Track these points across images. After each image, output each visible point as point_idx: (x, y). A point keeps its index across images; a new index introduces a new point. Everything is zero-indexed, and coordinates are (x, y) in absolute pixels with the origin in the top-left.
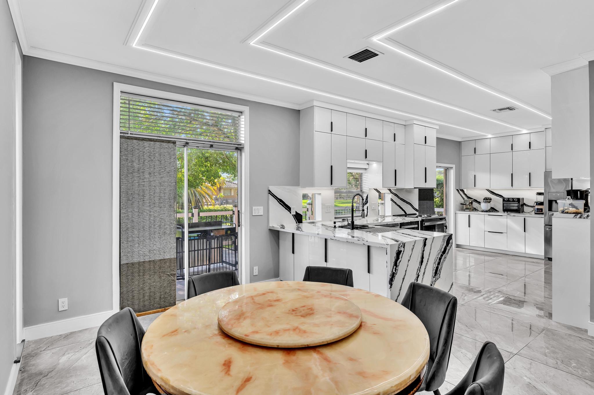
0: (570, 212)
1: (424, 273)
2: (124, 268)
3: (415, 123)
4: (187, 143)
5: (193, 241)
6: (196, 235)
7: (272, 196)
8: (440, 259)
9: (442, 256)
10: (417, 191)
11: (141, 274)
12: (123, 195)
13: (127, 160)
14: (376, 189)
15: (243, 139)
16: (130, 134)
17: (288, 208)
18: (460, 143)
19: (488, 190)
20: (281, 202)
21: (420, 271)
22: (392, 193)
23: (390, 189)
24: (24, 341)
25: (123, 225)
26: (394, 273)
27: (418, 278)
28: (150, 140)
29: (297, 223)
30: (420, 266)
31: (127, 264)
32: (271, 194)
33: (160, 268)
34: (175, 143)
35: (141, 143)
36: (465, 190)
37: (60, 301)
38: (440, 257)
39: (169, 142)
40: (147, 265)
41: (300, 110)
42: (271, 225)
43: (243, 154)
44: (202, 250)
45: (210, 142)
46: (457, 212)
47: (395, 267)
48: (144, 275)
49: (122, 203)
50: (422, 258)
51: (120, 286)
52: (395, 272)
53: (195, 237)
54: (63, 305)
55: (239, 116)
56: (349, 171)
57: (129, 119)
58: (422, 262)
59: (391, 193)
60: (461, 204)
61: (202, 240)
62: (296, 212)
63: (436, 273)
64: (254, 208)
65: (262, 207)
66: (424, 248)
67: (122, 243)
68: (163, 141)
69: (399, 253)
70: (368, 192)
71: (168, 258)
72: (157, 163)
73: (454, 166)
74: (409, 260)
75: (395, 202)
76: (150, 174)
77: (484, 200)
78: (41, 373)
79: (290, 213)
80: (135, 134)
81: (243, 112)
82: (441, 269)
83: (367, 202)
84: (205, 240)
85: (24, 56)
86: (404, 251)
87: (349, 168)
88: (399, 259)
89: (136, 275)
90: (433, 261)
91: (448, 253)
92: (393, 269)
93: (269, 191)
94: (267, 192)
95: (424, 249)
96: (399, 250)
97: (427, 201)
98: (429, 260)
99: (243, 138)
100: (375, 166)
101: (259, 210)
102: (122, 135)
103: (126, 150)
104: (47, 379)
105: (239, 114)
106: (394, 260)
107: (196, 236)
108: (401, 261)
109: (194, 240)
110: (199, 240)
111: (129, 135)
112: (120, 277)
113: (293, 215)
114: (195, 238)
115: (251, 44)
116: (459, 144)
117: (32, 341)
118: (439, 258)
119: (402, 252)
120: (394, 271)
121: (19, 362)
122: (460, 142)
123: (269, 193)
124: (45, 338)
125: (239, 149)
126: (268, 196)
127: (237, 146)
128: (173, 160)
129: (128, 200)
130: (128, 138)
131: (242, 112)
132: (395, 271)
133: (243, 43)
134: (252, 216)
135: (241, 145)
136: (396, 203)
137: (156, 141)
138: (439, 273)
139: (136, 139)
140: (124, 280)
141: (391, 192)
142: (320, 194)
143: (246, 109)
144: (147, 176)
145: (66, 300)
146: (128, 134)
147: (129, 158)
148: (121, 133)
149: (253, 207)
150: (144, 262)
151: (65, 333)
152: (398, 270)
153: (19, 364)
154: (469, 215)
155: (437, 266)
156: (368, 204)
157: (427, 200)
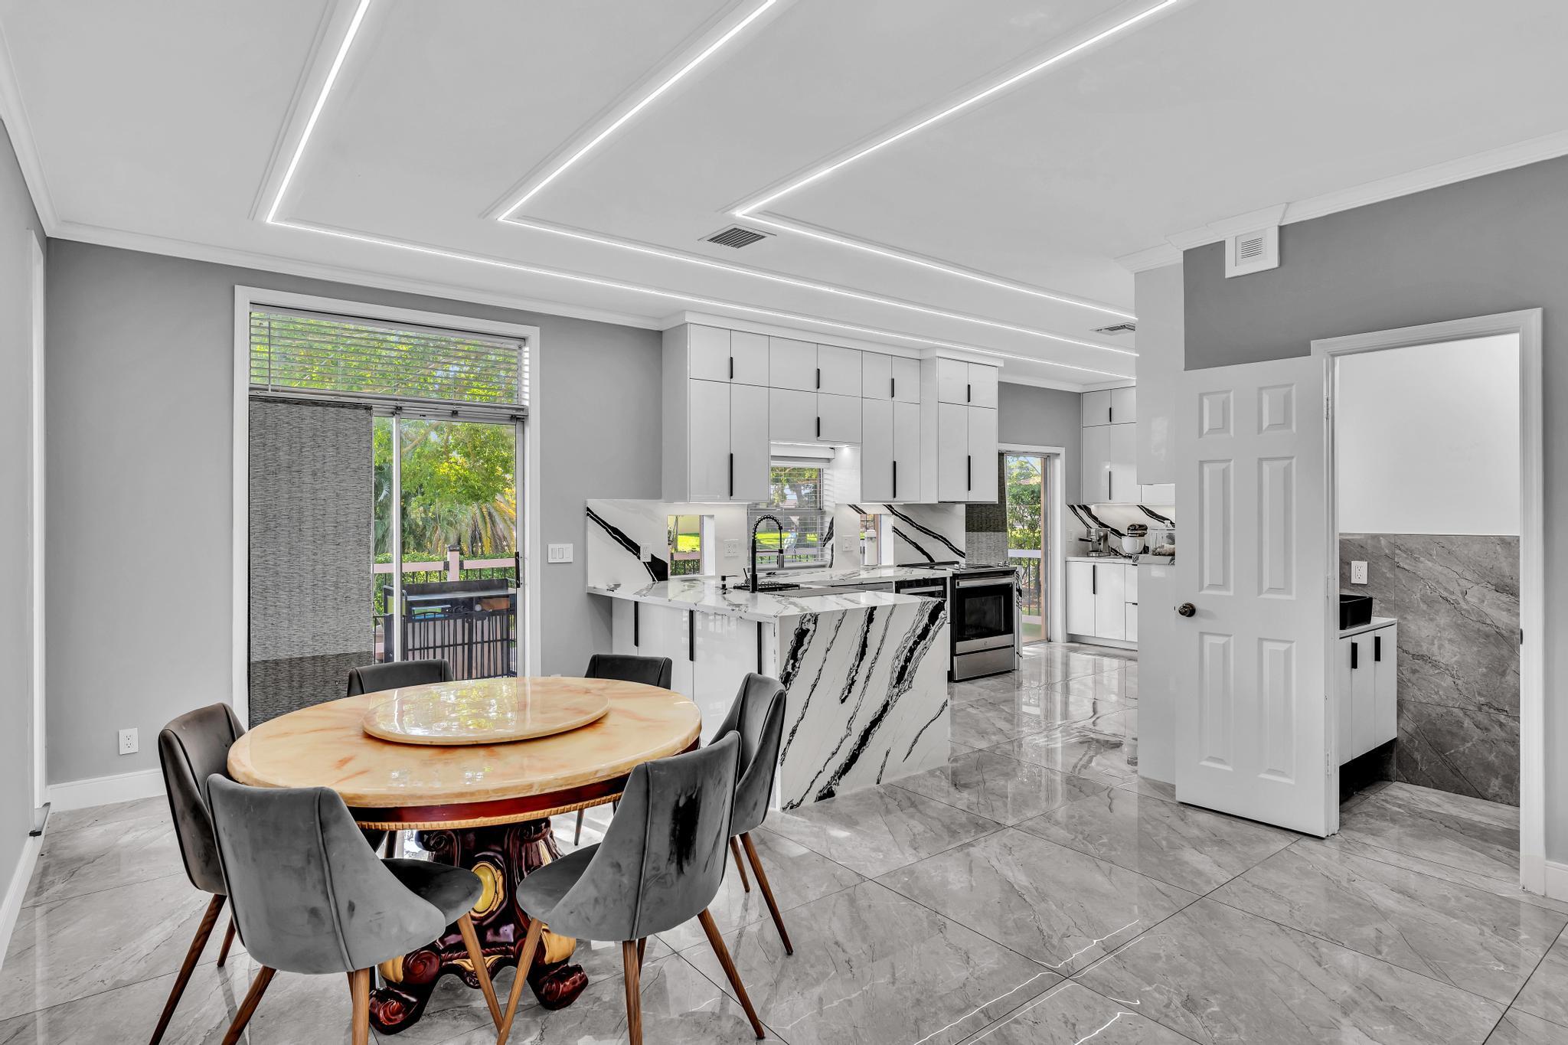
0: (1163, 553)
1: (868, 677)
2: (259, 671)
3: (937, 355)
4: (399, 408)
5: (431, 624)
6: (438, 609)
7: (595, 520)
8: (912, 651)
9: (916, 643)
10: (961, 510)
11: (295, 684)
12: (256, 517)
13: (265, 445)
14: (855, 506)
15: (527, 396)
16: (272, 390)
17: (634, 548)
18: (1078, 396)
19: (1142, 507)
20: (616, 533)
21: (857, 672)
22: (896, 515)
23: (890, 506)
24: (47, 804)
25: (254, 581)
26: (789, 674)
27: (851, 687)
28: (315, 403)
29: (654, 580)
30: (857, 663)
31: (266, 662)
32: (591, 517)
33: (337, 672)
34: (371, 408)
35: (295, 409)
36: (1093, 508)
37: (123, 733)
38: (911, 647)
39: (356, 406)
40: (308, 667)
41: (661, 332)
42: (591, 584)
43: (527, 430)
44: (452, 646)
45: (452, 404)
46: (1070, 559)
47: (792, 662)
48: (301, 687)
49: (254, 536)
50: (864, 645)
51: (249, 708)
52: (791, 671)
53: (435, 613)
54: (129, 742)
55: (520, 348)
56: (775, 463)
57: (269, 361)
58: (862, 654)
59: (893, 513)
60: (1081, 540)
61: (452, 622)
62: (653, 556)
63: (900, 678)
64: (551, 546)
65: (572, 545)
66: (868, 626)
67: (254, 618)
68: (343, 405)
69: (801, 635)
70: (833, 511)
71: (354, 651)
72: (331, 451)
73: (1062, 451)
74: (828, 650)
75: (902, 534)
76: (314, 474)
77: (1129, 529)
78: (81, 859)
79: (639, 558)
80: (283, 391)
81: (527, 338)
82: (914, 670)
83: (832, 534)
84: (459, 622)
85: (49, 239)
86: (815, 631)
87: (775, 458)
88: (802, 645)
89: (284, 685)
90: (893, 654)
91: (933, 639)
92: (787, 665)
93: (588, 509)
94: (583, 512)
95: (868, 628)
96: (801, 629)
97: (988, 533)
98: (882, 652)
99: (529, 396)
100: (846, 452)
101: (564, 552)
102: (254, 393)
103: (263, 424)
104: (93, 866)
105: (518, 342)
106: (789, 648)
107: (440, 611)
108: (806, 651)
109: (434, 620)
110: (446, 621)
111: (270, 393)
112: (249, 690)
113: (644, 563)
114: (437, 616)
115: (500, 219)
116: (1076, 399)
117: (64, 813)
118: (908, 648)
119: (811, 633)
120: (789, 669)
121: (39, 833)
122: (1080, 394)
123: (588, 515)
124: (91, 808)
125: (518, 418)
126: (586, 522)
127: (514, 412)
128: (364, 446)
129: (267, 529)
130: (267, 400)
131: (524, 339)
132: (793, 669)
133: (484, 218)
134: (547, 565)
135: (523, 409)
136: (905, 536)
137: (327, 406)
138: (910, 679)
139: (284, 401)
140: (258, 694)
141: (891, 511)
142: (712, 517)
143: (533, 332)
144: (308, 479)
145: (133, 732)
146: (267, 390)
147: (269, 442)
148: (251, 389)
149: (549, 545)
150: (301, 659)
151: (132, 799)
152: (799, 668)
153: (40, 839)
154: (1094, 566)
155: (902, 663)
156: (834, 538)
157: (988, 529)
